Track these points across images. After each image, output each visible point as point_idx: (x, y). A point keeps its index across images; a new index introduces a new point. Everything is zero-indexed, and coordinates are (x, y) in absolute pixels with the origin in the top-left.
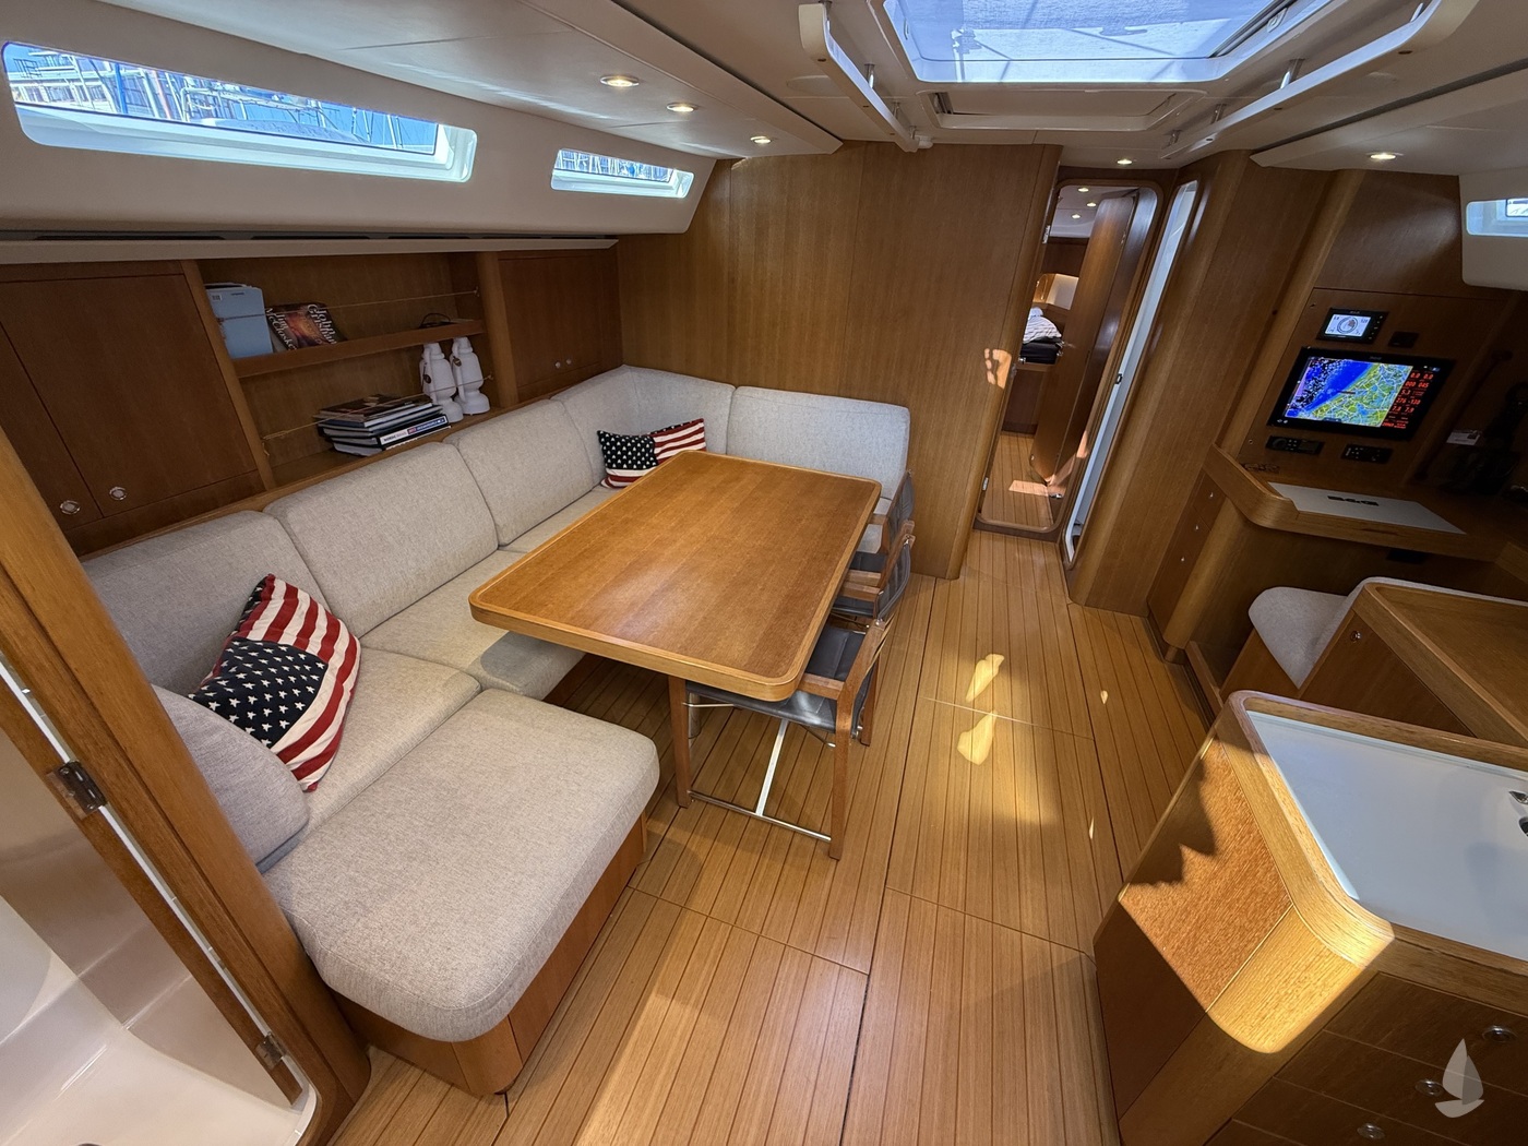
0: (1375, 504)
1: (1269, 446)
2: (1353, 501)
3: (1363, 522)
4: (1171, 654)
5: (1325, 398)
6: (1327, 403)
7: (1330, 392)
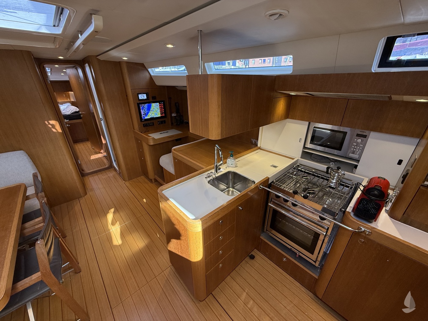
0: (168, 132)
1: (144, 126)
2: (164, 133)
3: (168, 137)
4: (153, 181)
5: (148, 113)
6: (149, 114)
7: (148, 111)
